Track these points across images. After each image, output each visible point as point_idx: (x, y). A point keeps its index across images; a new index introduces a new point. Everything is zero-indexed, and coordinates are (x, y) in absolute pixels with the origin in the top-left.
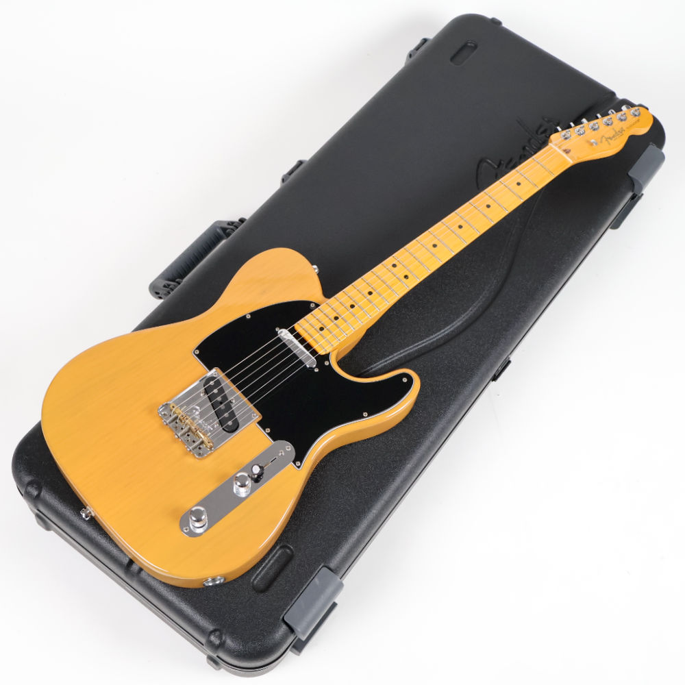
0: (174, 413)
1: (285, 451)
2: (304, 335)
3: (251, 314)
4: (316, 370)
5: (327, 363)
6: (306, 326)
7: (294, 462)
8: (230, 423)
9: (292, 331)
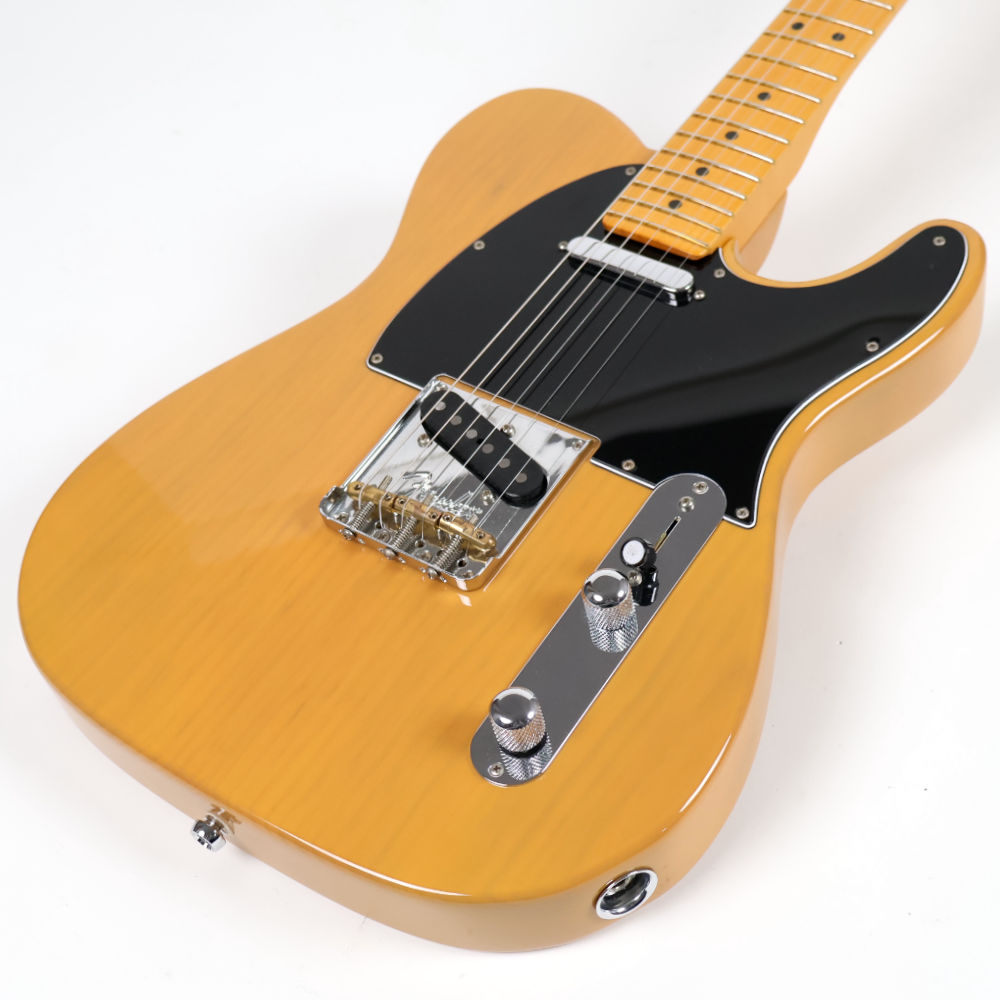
0: (366, 500)
1: (696, 498)
2: (634, 230)
3: (484, 238)
4: (700, 295)
5: (719, 274)
6: (630, 211)
7: (731, 512)
8: (520, 477)
9: (600, 233)
